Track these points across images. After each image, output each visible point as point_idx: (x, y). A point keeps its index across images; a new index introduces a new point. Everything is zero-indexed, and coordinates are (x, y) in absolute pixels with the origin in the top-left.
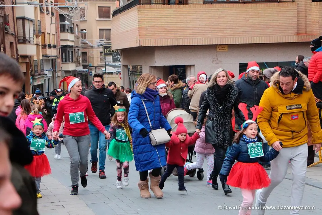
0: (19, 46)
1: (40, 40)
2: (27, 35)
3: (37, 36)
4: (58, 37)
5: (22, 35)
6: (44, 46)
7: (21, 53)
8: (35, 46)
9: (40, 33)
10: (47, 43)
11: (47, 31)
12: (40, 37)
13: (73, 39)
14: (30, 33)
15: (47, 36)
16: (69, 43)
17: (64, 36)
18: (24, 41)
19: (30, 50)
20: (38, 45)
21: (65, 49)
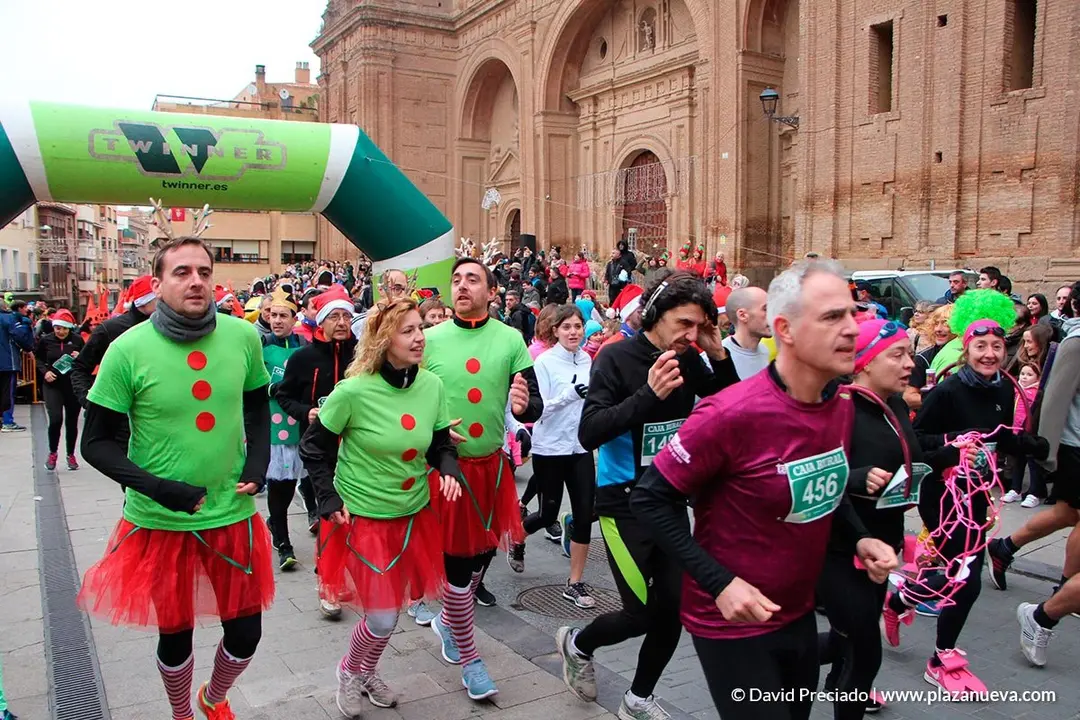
0: (80, 283)
1: (101, 277)
2: (87, 274)
3: (98, 273)
4: (120, 271)
5: (82, 273)
6: (105, 282)
7: (81, 288)
8: (95, 283)
9: (101, 269)
10: (109, 278)
11: (109, 267)
12: (101, 274)
13: (136, 273)
14: (90, 271)
15: (109, 272)
16: (131, 278)
17: (126, 271)
18: (84, 278)
19: (90, 286)
20: (98, 281)
21: (127, 283)
